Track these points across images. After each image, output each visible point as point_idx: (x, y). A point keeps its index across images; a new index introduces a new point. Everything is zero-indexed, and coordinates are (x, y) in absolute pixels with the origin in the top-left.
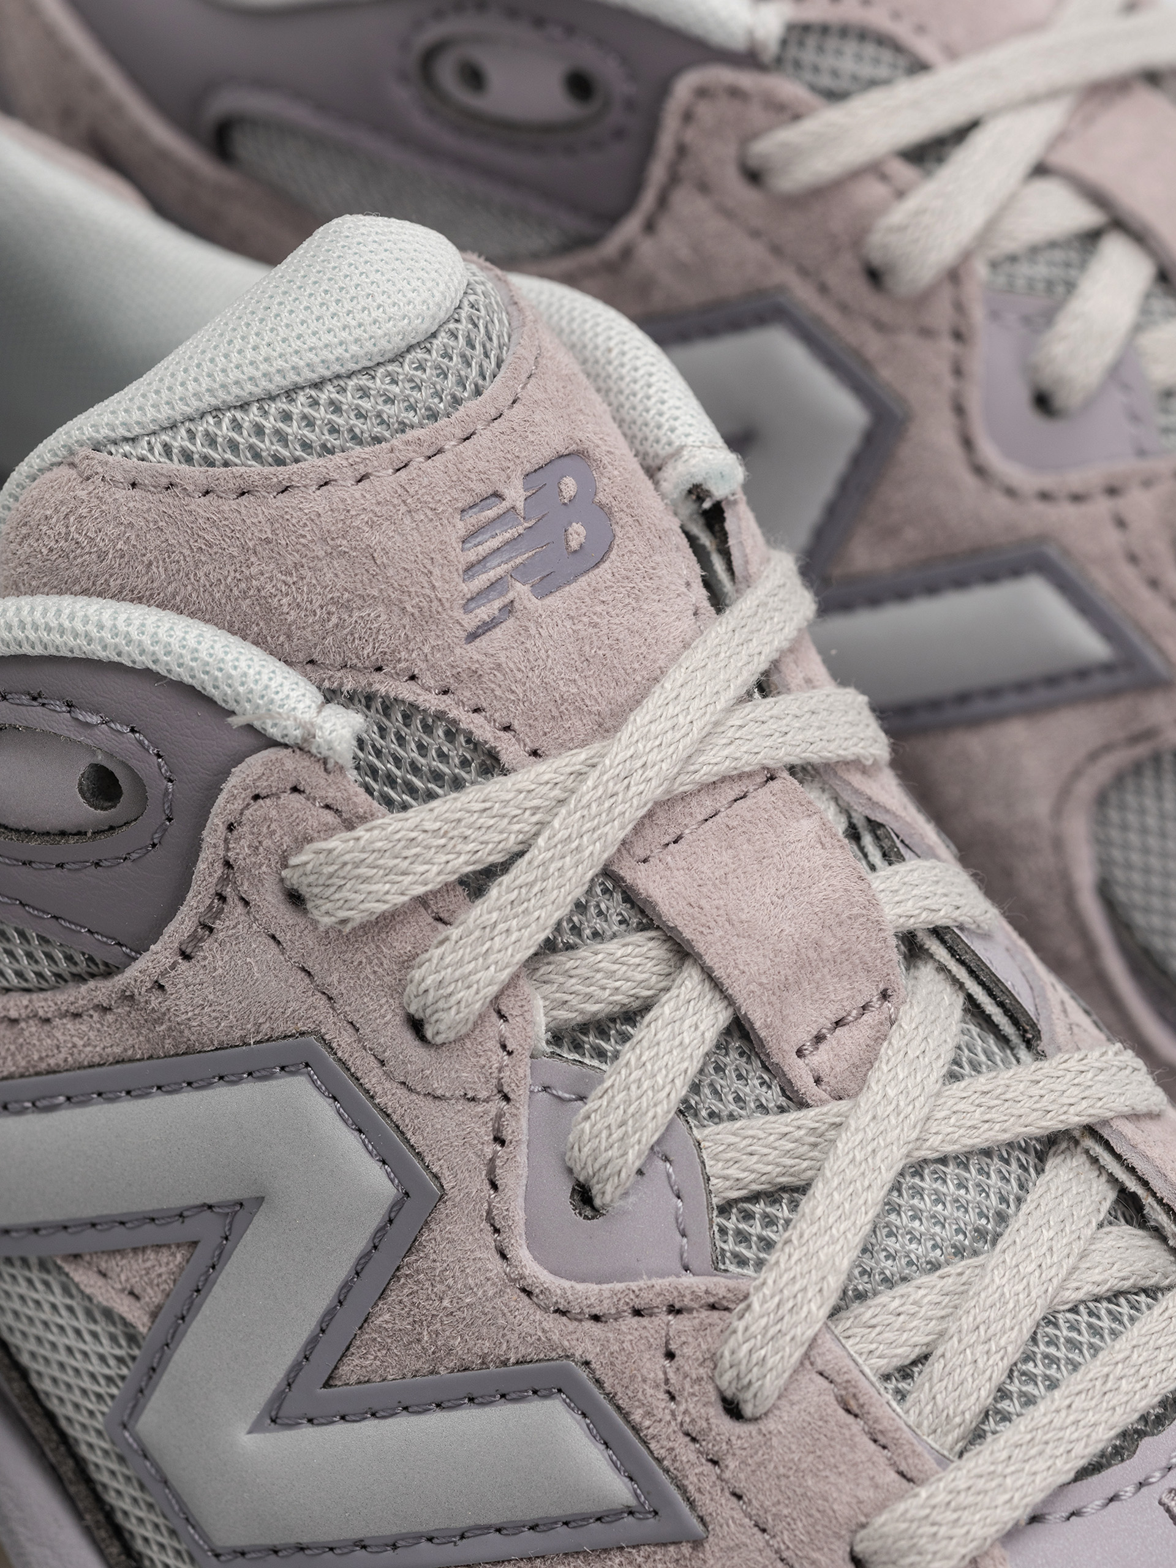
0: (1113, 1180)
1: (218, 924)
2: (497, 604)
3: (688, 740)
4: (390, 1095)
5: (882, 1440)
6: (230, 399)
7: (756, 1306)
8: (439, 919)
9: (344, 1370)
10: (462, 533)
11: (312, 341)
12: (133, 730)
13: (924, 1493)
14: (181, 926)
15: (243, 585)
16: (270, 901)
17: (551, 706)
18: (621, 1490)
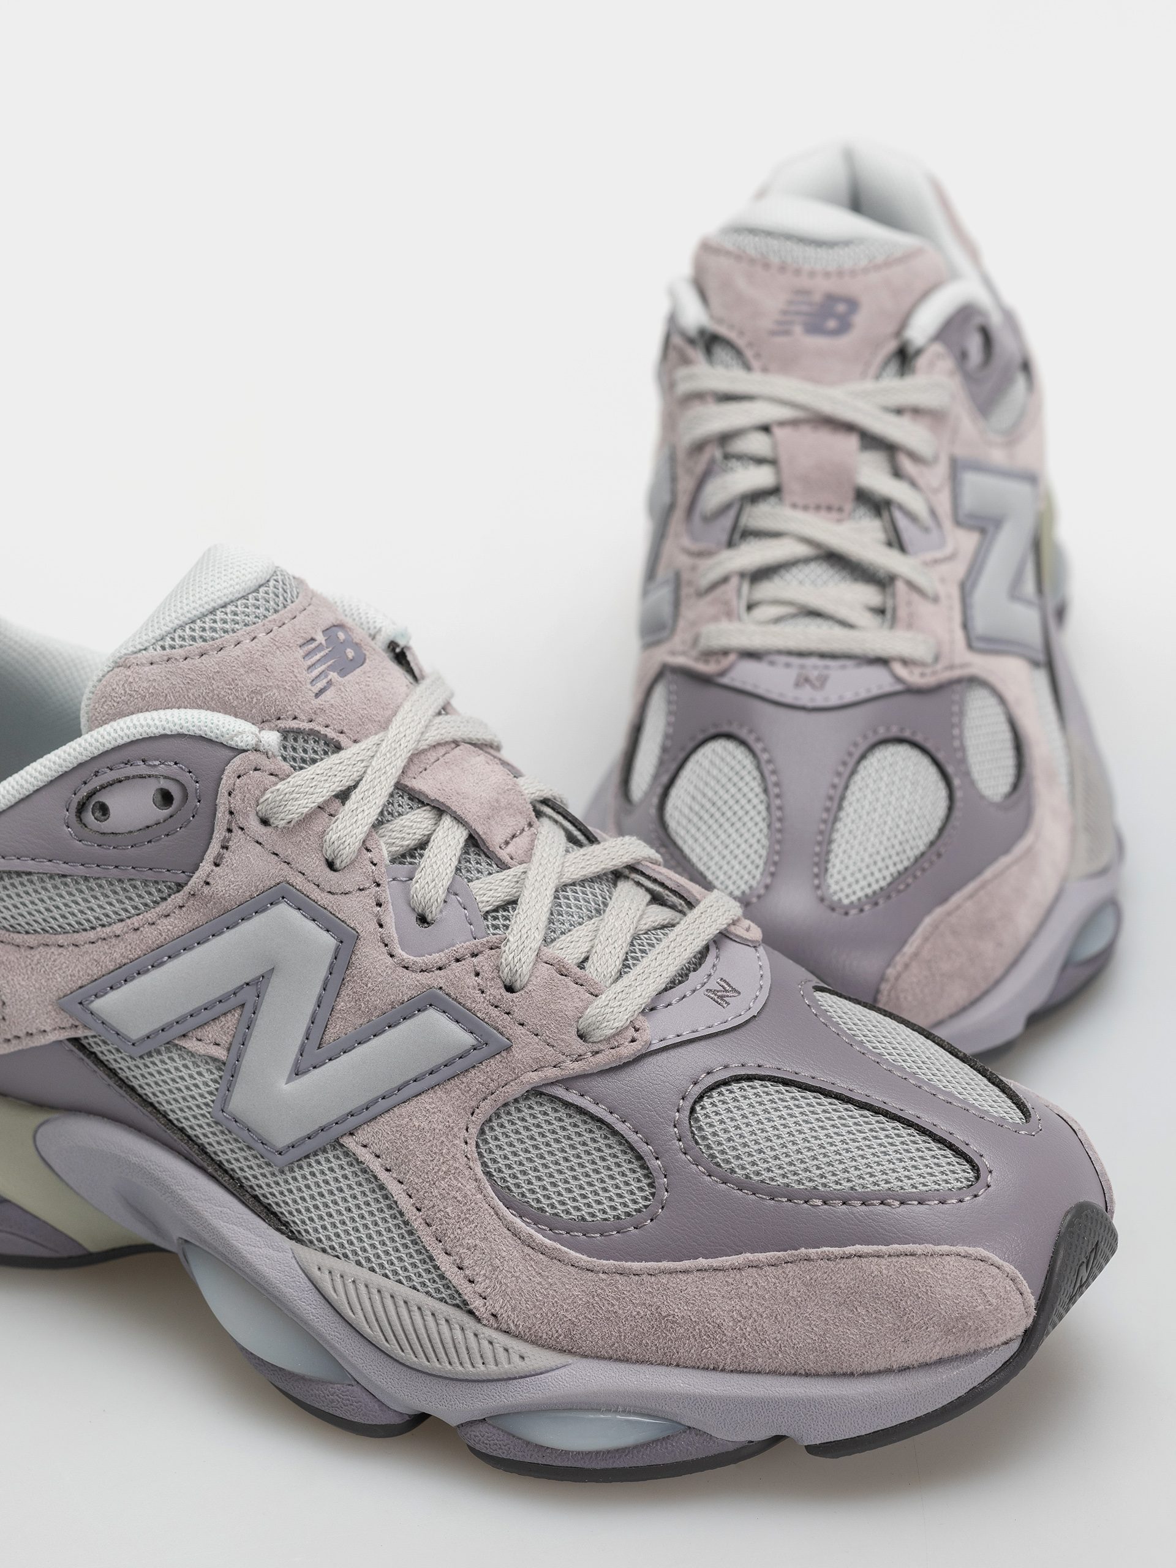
0: (648, 890)
1: (231, 843)
2: (325, 681)
3: (420, 726)
4: (323, 898)
5: (580, 982)
6: (186, 619)
7: (511, 939)
8: (331, 815)
9: (326, 1037)
10: (303, 654)
11: (218, 587)
12: (176, 763)
13: (603, 998)
14: (214, 848)
15: (211, 695)
16: (254, 824)
17: (358, 720)
18: (469, 1040)
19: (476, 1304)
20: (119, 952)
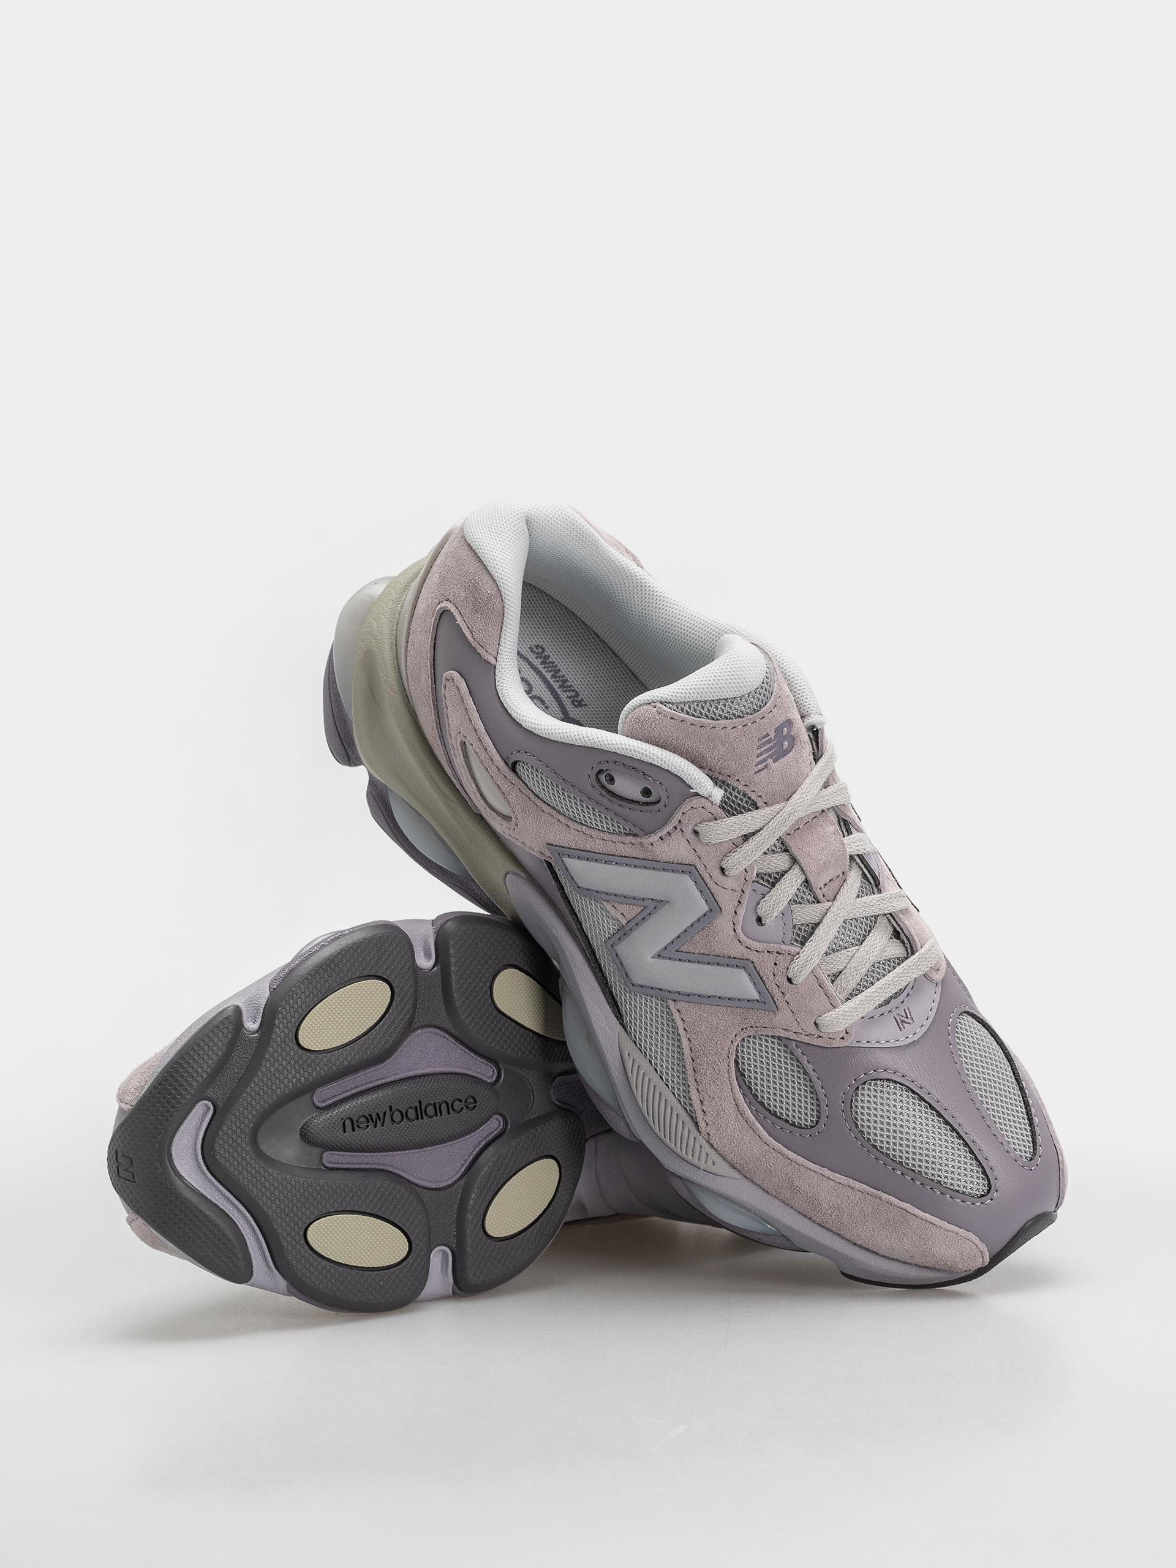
0: (893, 925)
1: (673, 834)
2: (764, 765)
3: (807, 805)
4: (711, 884)
5: (828, 995)
6: (702, 700)
7: (801, 957)
8: (735, 845)
9: (682, 949)
10: (757, 745)
12: (661, 784)
13: (837, 1010)
14: (663, 832)
15: (697, 750)
16: (689, 832)
17: (773, 792)
18: (756, 996)
19: (702, 1125)
20: (589, 845)
